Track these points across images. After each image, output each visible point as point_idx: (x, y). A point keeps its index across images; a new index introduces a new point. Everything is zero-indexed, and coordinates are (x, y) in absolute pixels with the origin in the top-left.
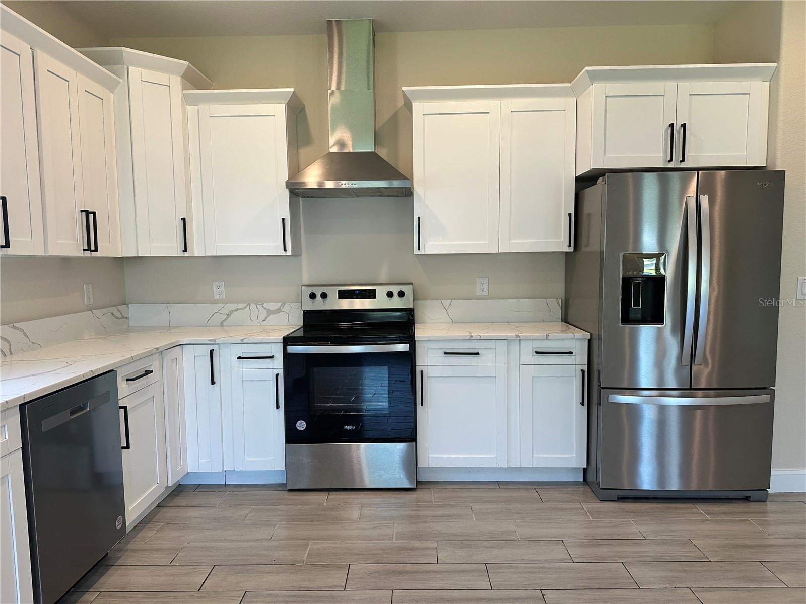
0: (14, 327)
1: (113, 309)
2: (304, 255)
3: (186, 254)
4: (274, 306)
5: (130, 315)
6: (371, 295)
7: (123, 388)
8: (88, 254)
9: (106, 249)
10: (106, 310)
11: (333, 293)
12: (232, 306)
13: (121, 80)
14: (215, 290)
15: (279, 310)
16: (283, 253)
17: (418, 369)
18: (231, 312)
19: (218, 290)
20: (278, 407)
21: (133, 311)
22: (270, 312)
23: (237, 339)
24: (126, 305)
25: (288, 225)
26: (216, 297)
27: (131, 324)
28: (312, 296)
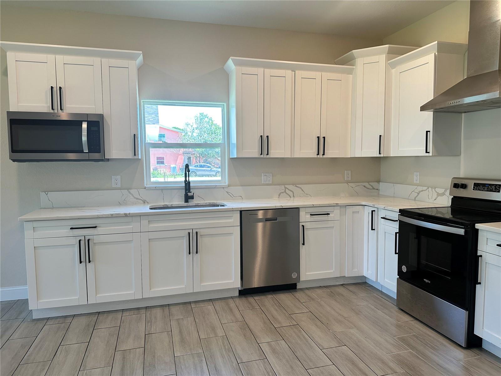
0: (297, 187)
2: (462, 155)
3: (382, 155)
4: (441, 191)
5: (380, 188)
6: (497, 189)
7: (304, 217)
8: (319, 156)
9: (330, 154)
11: (471, 185)
12: (420, 188)
13: (354, 67)
14: (415, 177)
15: (443, 194)
16: (427, 154)
17: (479, 253)
18: (420, 192)
19: (416, 177)
20: (396, 253)
21: (382, 186)
22: (439, 195)
23: (382, 207)
24: (379, 181)
25: (431, 135)
26: (415, 182)
27: (380, 193)
28: (456, 186)
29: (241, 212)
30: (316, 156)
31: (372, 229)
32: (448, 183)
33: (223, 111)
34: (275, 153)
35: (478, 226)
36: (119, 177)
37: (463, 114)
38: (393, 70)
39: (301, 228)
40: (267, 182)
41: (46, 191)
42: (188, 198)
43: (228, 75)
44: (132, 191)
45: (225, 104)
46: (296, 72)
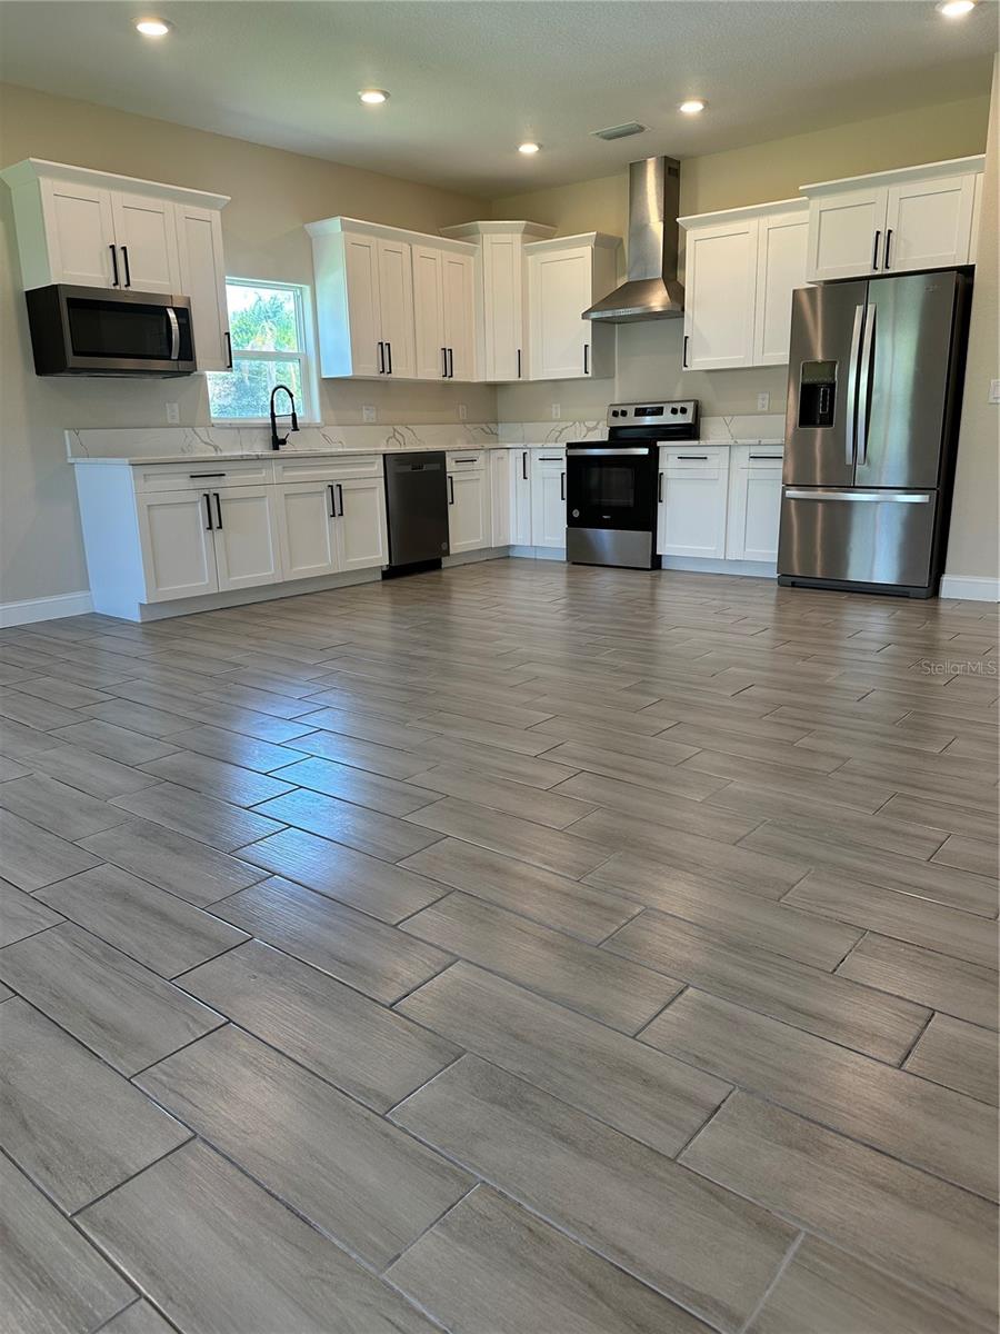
0: (407, 428)
1: (484, 426)
2: (616, 377)
3: (521, 379)
4: (591, 424)
5: (499, 432)
6: (659, 411)
7: (451, 466)
8: (446, 379)
9: (458, 376)
10: (476, 425)
11: (631, 411)
12: (563, 425)
13: (477, 245)
14: (554, 411)
15: (595, 428)
16: (586, 375)
17: (660, 471)
18: (563, 429)
19: (556, 411)
20: (563, 499)
21: (502, 429)
22: (589, 430)
23: (539, 445)
24: (497, 423)
25: (590, 350)
26: (554, 417)
27: (500, 439)
28: (615, 414)
29: (384, 455)
30: (441, 378)
31: (525, 478)
32: (604, 411)
33: (297, 298)
34: (401, 371)
35: (659, 444)
36: (176, 406)
37: (617, 326)
38: (530, 257)
39: (449, 481)
40: (370, 421)
41: (76, 429)
42: (277, 443)
43: (311, 239)
44: (197, 430)
45: (307, 289)
46: (414, 247)
